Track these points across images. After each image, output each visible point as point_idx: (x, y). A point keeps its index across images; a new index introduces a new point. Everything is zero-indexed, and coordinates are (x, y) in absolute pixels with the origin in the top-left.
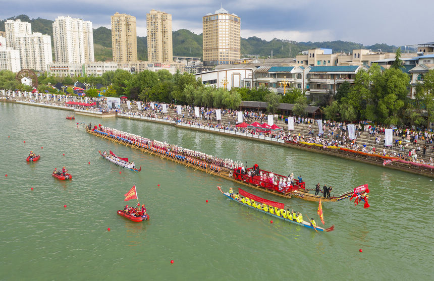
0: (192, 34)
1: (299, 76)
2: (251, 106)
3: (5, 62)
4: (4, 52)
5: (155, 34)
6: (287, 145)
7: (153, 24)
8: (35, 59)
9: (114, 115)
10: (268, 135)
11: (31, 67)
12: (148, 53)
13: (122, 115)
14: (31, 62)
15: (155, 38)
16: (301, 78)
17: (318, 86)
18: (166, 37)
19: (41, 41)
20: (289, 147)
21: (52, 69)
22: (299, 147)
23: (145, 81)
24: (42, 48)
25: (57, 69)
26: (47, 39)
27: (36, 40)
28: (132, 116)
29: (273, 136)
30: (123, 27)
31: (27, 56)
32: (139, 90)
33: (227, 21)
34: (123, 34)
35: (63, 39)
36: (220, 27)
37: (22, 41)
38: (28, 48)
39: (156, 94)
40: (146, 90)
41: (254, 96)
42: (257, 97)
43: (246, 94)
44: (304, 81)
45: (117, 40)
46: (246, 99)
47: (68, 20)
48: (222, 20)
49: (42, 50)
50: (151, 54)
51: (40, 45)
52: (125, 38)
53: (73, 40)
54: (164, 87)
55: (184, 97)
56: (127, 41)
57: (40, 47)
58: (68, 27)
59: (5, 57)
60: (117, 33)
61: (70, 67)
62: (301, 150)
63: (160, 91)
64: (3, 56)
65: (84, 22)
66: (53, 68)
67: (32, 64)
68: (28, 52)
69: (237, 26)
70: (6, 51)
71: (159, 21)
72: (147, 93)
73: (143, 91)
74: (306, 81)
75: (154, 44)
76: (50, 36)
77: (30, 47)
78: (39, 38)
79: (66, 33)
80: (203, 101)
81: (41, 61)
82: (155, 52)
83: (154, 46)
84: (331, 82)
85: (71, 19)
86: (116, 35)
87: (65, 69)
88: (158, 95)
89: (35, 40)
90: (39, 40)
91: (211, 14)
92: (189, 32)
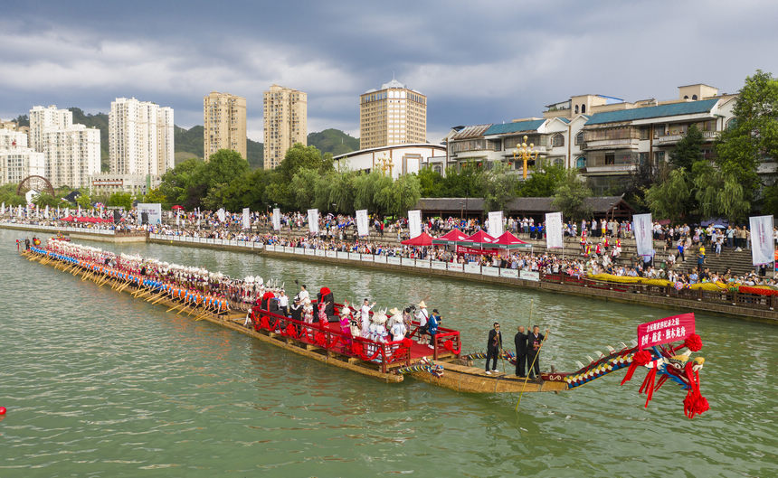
0: (347, 137)
1: (559, 138)
2: (443, 208)
3: (20, 173)
4: (20, 156)
5: (276, 125)
6: (548, 286)
7: (274, 109)
8: (71, 168)
9: (143, 239)
10: (491, 261)
11: (65, 181)
12: (265, 158)
13: (158, 237)
14: (66, 174)
15: (276, 133)
16: (563, 145)
17: (609, 158)
18: (296, 131)
19: (84, 138)
20: (554, 293)
21: (95, 183)
22: (588, 290)
23: (218, 171)
24: (84, 149)
25: (104, 183)
26: (94, 135)
27: (75, 137)
28: (176, 238)
29: (505, 264)
30: (224, 115)
31: (59, 164)
32: (204, 190)
33: (402, 101)
34: (223, 126)
35: (122, 135)
36: (390, 111)
37: (53, 140)
38: (61, 151)
39: (238, 194)
40: (218, 188)
41: (449, 187)
42: (458, 189)
43: (432, 181)
44: (569, 152)
45: (212, 136)
46: (431, 194)
47: (133, 104)
48: (394, 99)
49: (85, 153)
50: (269, 160)
51: (81, 144)
52: (227, 133)
53: (139, 137)
54: (254, 179)
55: (293, 196)
56: (229, 138)
57: (81, 148)
58: (131, 116)
59: (20, 165)
60: (214, 126)
61: (127, 180)
62: (593, 299)
63: (245, 187)
64: (18, 163)
65: (160, 109)
66: (98, 183)
67: (66, 178)
68: (62, 158)
69: (421, 111)
70: (22, 154)
71: (285, 104)
72: (218, 194)
73: (213, 190)
74: (576, 150)
75: (275, 143)
76: (99, 131)
77: (64, 149)
78: (81, 133)
79: (127, 126)
80: (331, 199)
81: (82, 171)
82: (276, 156)
83: (274, 146)
84: (641, 146)
85: (138, 103)
86: (211, 129)
87: (117, 183)
88: (241, 195)
89: (73, 136)
90: (81, 136)
91: (374, 90)
92: (340, 133)
